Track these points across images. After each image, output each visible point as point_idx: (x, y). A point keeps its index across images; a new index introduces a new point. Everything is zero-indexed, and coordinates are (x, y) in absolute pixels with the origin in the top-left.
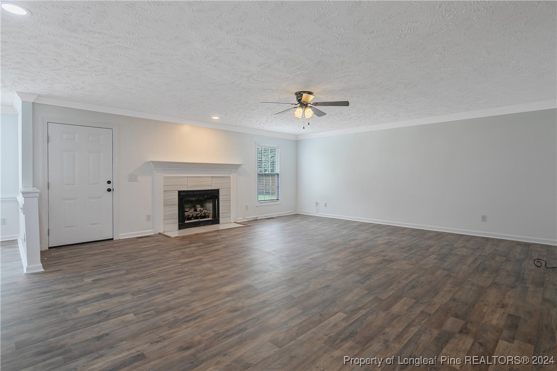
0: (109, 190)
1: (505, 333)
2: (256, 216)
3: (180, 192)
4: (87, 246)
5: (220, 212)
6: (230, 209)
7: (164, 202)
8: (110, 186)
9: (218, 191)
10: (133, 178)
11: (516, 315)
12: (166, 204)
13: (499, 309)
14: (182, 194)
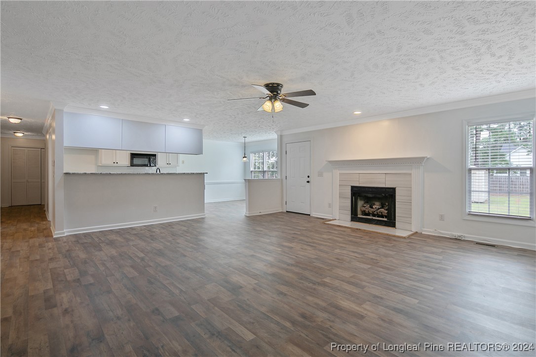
0: (308, 182)
1: (52, 293)
2: (459, 234)
3: (353, 187)
4: (297, 215)
5: (396, 215)
6: (411, 214)
7: (340, 195)
8: (308, 179)
9: (394, 189)
10: (320, 174)
11: (50, 310)
12: (341, 196)
13: (67, 307)
14: (354, 189)
